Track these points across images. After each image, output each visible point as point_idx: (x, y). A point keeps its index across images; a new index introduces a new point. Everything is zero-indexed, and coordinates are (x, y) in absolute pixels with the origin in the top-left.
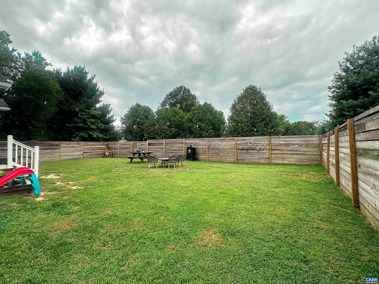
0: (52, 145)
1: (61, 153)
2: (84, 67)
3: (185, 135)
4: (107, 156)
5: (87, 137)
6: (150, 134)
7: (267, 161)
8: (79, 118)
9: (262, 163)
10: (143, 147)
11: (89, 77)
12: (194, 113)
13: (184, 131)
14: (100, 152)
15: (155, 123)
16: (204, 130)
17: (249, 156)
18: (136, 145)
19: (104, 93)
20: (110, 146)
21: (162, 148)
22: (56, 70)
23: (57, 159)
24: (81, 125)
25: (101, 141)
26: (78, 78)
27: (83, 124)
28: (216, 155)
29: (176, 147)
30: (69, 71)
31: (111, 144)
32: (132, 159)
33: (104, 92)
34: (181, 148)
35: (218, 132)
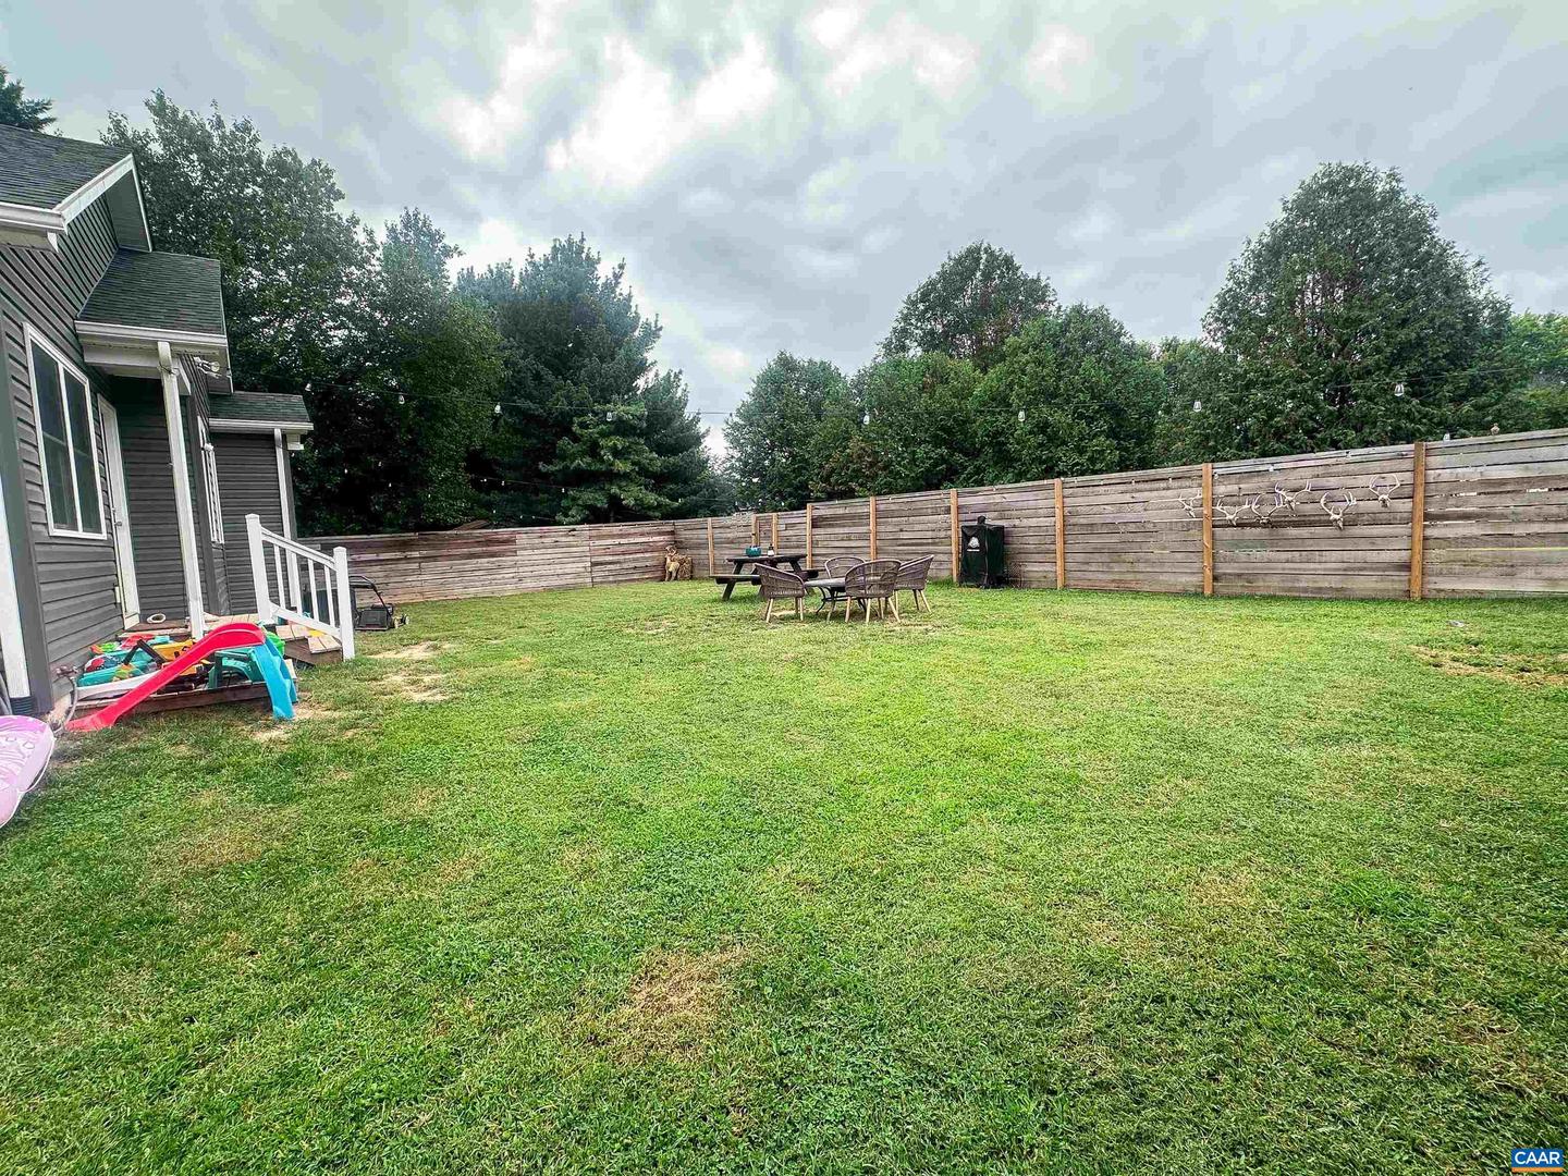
0: (489, 542)
1: (521, 569)
2: (583, 240)
3: (978, 470)
4: (674, 575)
5: (606, 506)
6: (832, 480)
7: (1396, 583)
8: (576, 439)
9: (1359, 594)
10: (791, 533)
11: (604, 272)
12: (1016, 366)
13: (973, 454)
14: (650, 559)
15: (847, 432)
16: (1064, 443)
17: (1284, 556)
18: (767, 528)
19: (661, 329)
20: (684, 535)
21: (864, 537)
22: (495, 270)
23: (510, 590)
24: (582, 463)
25: (656, 518)
26: (562, 285)
27: (588, 459)
28: (1105, 558)
29: (921, 528)
30: (533, 264)
31: (687, 529)
32: (729, 583)
33: (659, 326)
34: (943, 534)
35: (1139, 443)
